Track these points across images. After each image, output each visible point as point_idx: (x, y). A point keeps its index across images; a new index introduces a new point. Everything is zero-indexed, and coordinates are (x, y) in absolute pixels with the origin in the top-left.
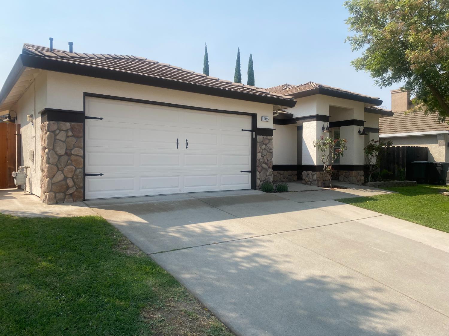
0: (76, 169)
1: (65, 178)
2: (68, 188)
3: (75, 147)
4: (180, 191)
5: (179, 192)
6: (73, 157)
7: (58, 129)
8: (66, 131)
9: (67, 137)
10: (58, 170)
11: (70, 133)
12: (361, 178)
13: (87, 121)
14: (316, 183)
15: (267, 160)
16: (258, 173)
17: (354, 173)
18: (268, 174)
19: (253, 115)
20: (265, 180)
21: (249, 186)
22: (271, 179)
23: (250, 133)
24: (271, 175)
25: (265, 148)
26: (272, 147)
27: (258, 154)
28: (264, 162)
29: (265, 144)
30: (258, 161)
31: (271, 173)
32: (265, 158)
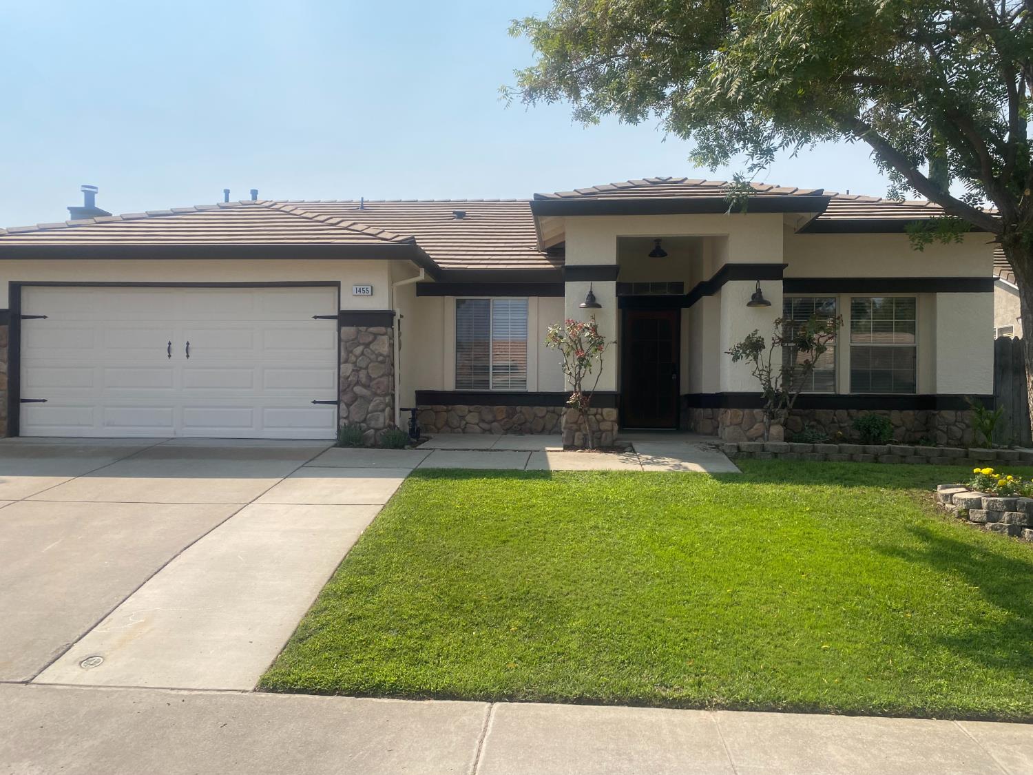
4: (175, 434)
5: (173, 436)
12: (768, 430)
13: (23, 322)
14: (564, 435)
15: (370, 379)
16: (343, 406)
17: (728, 416)
18: (370, 408)
19: (337, 284)
20: (364, 421)
21: (332, 433)
22: (381, 420)
23: (334, 323)
24: (383, 410)
25: (362, 354)
26: (385, 350)
27: (342, 366)
28: (358, 383)
29: (363, 344)
30: (341, 379)
31: (382, 406)
32: (363, 374)
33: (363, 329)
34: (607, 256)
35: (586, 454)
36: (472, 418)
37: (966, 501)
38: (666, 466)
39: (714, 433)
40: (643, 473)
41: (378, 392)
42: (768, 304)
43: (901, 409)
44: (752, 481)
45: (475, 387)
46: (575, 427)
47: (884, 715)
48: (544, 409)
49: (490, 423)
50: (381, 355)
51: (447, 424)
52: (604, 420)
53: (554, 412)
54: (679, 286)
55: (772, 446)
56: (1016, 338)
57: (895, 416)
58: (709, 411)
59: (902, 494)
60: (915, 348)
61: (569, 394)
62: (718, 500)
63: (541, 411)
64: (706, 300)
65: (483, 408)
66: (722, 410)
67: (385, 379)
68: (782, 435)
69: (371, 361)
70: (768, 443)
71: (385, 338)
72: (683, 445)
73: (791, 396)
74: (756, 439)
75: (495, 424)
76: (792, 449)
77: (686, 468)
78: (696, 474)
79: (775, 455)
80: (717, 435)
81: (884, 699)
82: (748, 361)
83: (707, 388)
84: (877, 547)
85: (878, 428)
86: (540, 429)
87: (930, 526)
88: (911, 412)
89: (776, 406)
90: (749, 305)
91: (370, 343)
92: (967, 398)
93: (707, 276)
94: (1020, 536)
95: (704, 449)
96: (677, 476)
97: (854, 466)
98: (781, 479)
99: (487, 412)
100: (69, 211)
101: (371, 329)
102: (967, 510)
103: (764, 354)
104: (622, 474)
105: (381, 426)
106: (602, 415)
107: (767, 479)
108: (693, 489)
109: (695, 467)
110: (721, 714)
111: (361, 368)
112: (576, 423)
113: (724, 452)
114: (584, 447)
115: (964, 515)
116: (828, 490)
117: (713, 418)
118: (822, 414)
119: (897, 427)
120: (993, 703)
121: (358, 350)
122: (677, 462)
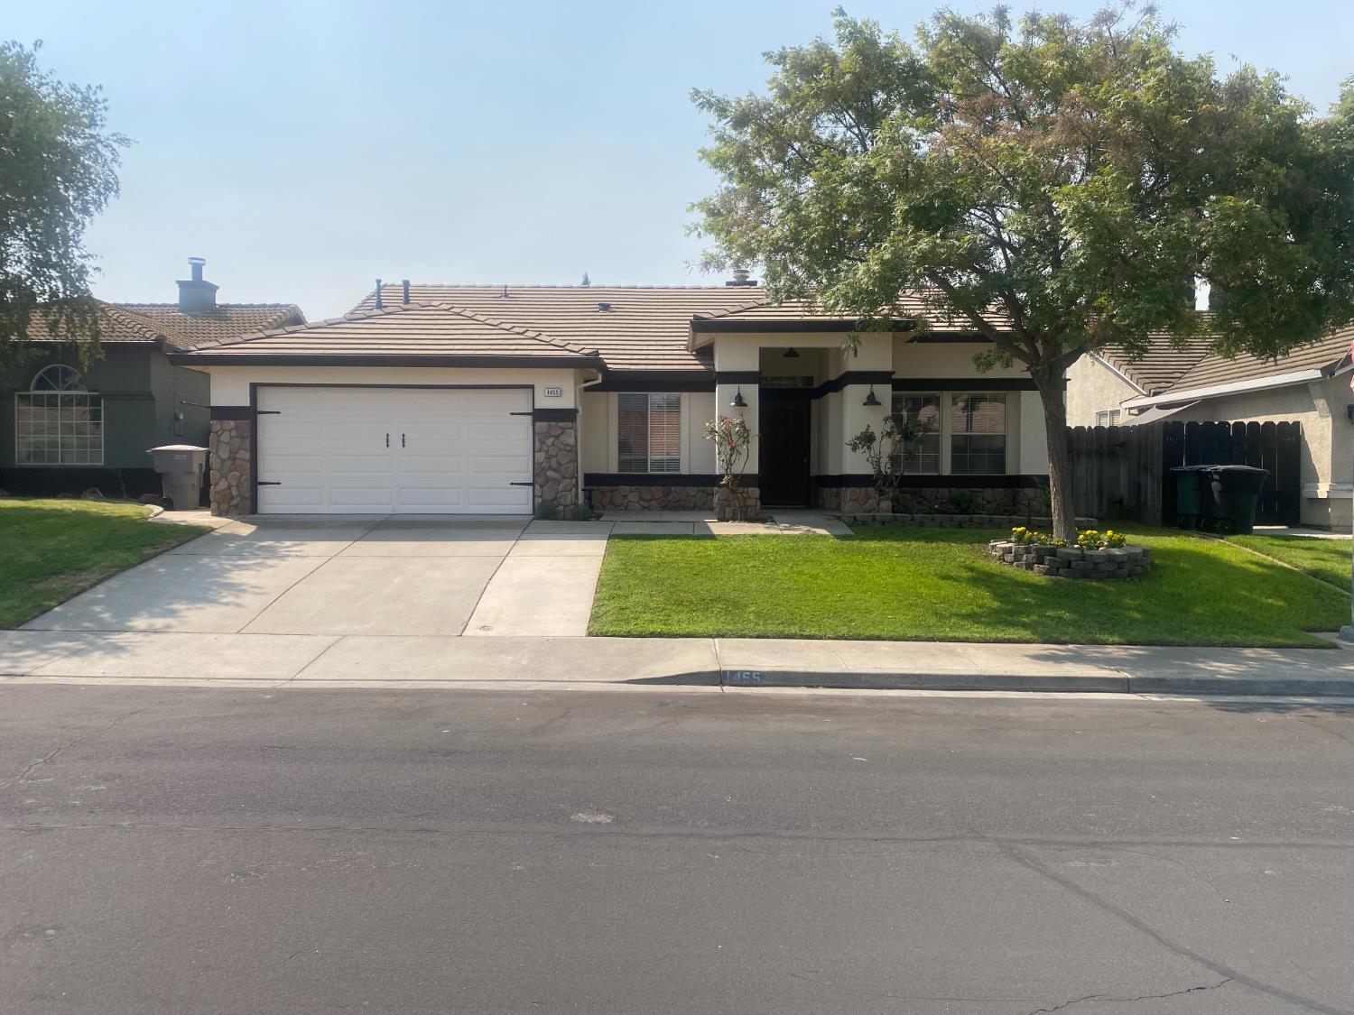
0: (242, 475)
1: (230, 487)
2: (232, 498)
3: (239, 448)
4: (393, 510)
5: (392, 512)
6: (238, 462)
7: (221, 429)
8: (230, 431)
9: (232, 438)
10: (222, 477)
11: (233, 433)
12: (879, 505)
13: (259, 416)
14: (717, 510)
15: (559, 464)
16: (537, 486)
17: (848, 493)
18: (560, 489)
19: (532, 387)
20: (555, 499)
21: (528, 509)
22: (569, 498)
23: (529, 418)
24: (570, 490)
25: (553, 444)
26: (571, 441)
27: (537, 455)
28: (550, 468)
29: (554, 436)
30: (536, 465)
31: (570, 487)
32: (554, 461)
33: (553, 424)
34: (752, 365)
35: (736, 524)
36: (633, 497)
37: (1003, 549)
38: (800, 530)
39: (838, 508)
40: (784, 536)
41: (566, 475)
42: (879, 404)
43: (993, 487)
44: (862, 539)
45: (635, 471)
46: (725, 503)
47: (913, 641)
48: (695, 488)
49: (648, 501)
50: (569, 445)
51: (611, 502)
52: (749, 497)
53: (703, 492)
54: (810, 380)
55: (881, 516)
56: (1090, 427)
57: (988, 493)
58: (835, 490)
59: (967, 546)
60: (1004, 436)
61: (721, 477)
62: (835, 551)
63: (692, 490)
64: (832, 396)
65: (642, 488)
66: (844, 489)
67: (571, 465)
68: (890, 509)
69: (560, 450)
70: (879, 514)
71: (572, 431)
72: (812, 517)
73: (897, 477)
74: (869, 511)
75: (654, 502)
76: (896, 519)
77: (814, 532)
78: (822, 535)
79: (883, 523)
80: (840, 509)
81: (914, 634)
82: (863, 450)
83: (832, 471)
84: (936, 575)
85: (967, 502)
86: (691, 506)
87: (975, 565)
88: (1001, 490)
89: (884, 485)
90: (865, 404)
91: (559, 435)
92: (1035, 478)
93: (833, 376)
94: (1032, 569)
95: (830, 519)
96: (808, 537)
97: (941, 530)
98: (883, 538)
99: (646, 491)
100: (177, 285)
101: (560, 424)
102: (1003, 555)
103: (875, 445)
104: (768, 537)
105: (569, 503)
106: (747, 492)
107: (872, 538)
108: (819, 545)
109: (823, 532)
110: (829, 641)
111: (552, 456)
112: (727, 500)
113: (844, 521)
114: (734, 519)
115: (1001, 558)
116: (914, 544)
117: (838, 495)
118: (927, 492)
119: (989, 502)
120: (968, 635)
121: (550, 441)
122: (807, 528)
